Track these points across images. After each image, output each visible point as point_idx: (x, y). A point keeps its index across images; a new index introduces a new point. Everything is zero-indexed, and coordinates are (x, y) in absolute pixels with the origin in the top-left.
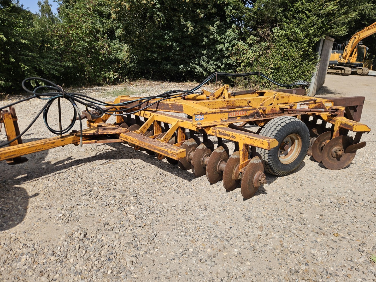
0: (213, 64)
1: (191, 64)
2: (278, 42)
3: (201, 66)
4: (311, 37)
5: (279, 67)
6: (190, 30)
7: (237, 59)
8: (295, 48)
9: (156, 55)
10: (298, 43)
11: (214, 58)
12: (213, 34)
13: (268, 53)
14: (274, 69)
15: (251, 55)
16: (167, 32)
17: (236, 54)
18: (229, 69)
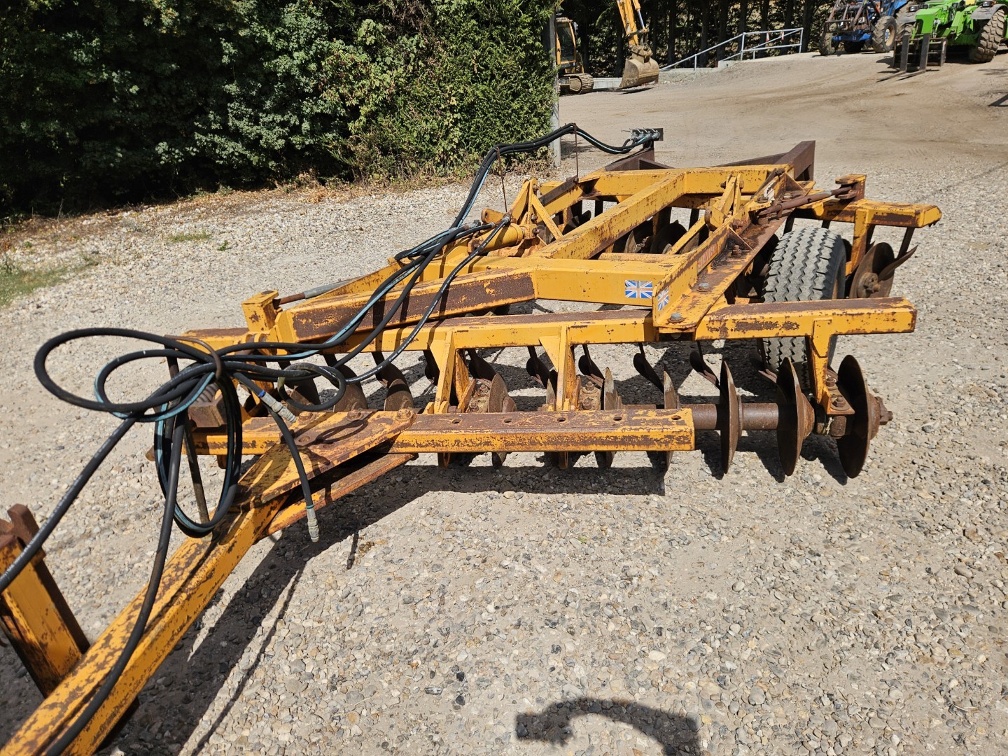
0: (273, 121)
1: (197, 136)
2: (452, 31)
3: (236, 135)
4: (534, 10)
5: (473, 103)
6: (166, 20)
7: (342, 97)
8: (502, 43)
9: (53, 126)
10: (508, 28)
11: (268, 103)
12: (246, 26)
13: (432, 67)
14: (460, 111)
15: (383, 78)
16: (70, 35)
17: (335, 80)
18: (327, 129)
